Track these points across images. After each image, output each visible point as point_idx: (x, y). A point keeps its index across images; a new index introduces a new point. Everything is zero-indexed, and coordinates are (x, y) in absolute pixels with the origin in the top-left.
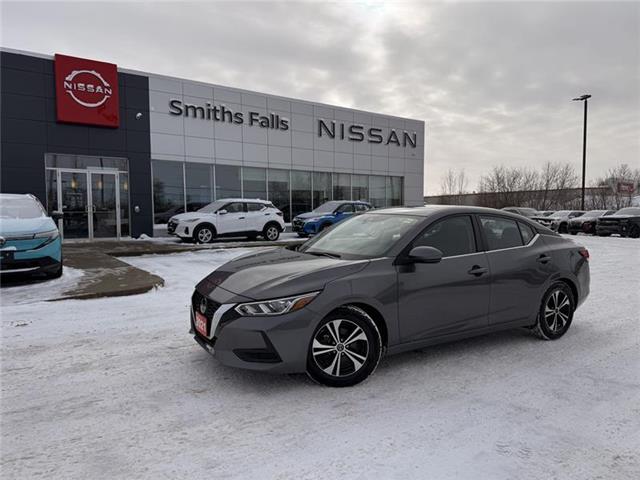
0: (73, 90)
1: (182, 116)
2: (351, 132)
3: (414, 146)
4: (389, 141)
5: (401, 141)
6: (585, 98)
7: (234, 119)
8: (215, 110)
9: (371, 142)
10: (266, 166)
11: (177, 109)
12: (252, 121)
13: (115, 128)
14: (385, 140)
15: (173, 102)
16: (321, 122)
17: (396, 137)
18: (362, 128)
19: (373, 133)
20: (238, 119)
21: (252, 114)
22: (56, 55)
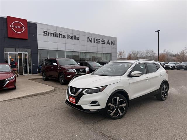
0: (13, 27)
1: (47, 36)
2: (97, 41)
3: (114, 45)
4: (107, 43)
5: (110, 43)
6: (158, 31)
7: (63, 37)
8: (57, 34)
9: (102, 43)
10: (72, 51)
11: (45, 34)
12: (68, 37)
13: (27, 39)
14: (106, 43)
15: (44, 31)
16: (88, 38)
17: (109, 42)
18: (99, 39)
19: (103, 41)
20: (64, 37)
21: (68, 35)
22: (8, 16)
